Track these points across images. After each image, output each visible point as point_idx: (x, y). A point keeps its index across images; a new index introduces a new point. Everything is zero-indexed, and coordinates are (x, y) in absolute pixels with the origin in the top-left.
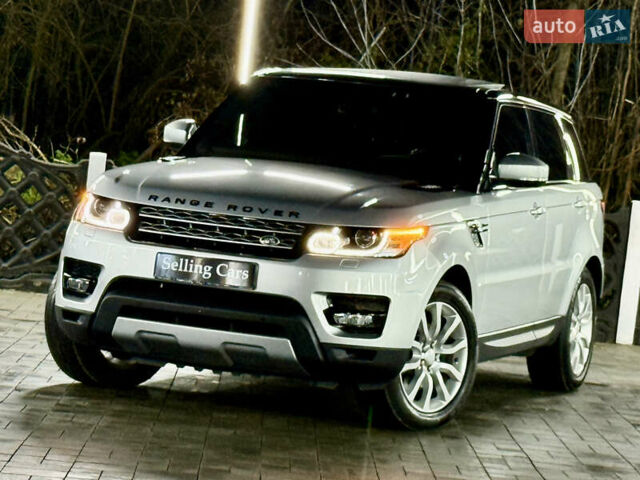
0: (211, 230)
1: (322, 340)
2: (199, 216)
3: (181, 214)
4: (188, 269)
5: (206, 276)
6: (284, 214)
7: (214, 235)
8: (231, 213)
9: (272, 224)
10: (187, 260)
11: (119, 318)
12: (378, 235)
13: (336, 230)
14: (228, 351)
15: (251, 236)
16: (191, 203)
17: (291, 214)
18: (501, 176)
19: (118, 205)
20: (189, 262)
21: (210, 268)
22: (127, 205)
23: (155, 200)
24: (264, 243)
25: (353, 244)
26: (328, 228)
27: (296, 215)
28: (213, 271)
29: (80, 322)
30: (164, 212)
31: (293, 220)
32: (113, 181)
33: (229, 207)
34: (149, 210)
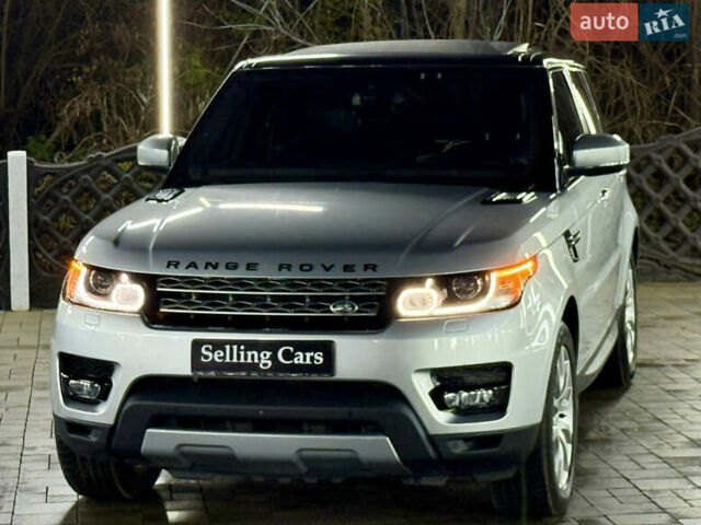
0: (261, 302)
1: (432, 431)
2: (240, 283)
3: (216, 283)
4: (239, 358)
5: (265, 365)
6: (356, 268)
7: (266, 307)
8: (285, 275)
9: (344, 284)
10: (235, 347)
11: (148, 430)
12: (483, 280)
13: (430, 282)
14: (305, 460)
15: (317, 303)
16: (227, 268)
17: (366, 267)
18: (577, 165)
19: (124, 277)
20: (239, 350)
21: (269, 354)
22: (137, 278)
23: (176, 267)
24: (335, 310)
25: (451, 299)
26: (419, 281)
27: (374, 268)
28: (274, 358)
29: (93, 438)
30: (192, 282)
31: (370, 275)
32: (111, 245)
33: (281, 267)
34: (169, 281)
